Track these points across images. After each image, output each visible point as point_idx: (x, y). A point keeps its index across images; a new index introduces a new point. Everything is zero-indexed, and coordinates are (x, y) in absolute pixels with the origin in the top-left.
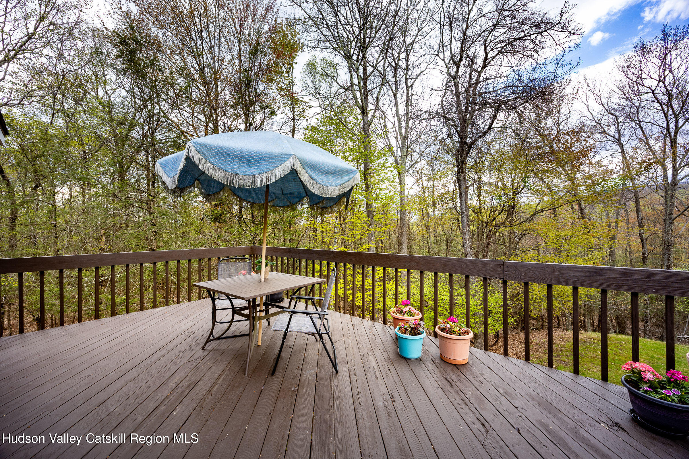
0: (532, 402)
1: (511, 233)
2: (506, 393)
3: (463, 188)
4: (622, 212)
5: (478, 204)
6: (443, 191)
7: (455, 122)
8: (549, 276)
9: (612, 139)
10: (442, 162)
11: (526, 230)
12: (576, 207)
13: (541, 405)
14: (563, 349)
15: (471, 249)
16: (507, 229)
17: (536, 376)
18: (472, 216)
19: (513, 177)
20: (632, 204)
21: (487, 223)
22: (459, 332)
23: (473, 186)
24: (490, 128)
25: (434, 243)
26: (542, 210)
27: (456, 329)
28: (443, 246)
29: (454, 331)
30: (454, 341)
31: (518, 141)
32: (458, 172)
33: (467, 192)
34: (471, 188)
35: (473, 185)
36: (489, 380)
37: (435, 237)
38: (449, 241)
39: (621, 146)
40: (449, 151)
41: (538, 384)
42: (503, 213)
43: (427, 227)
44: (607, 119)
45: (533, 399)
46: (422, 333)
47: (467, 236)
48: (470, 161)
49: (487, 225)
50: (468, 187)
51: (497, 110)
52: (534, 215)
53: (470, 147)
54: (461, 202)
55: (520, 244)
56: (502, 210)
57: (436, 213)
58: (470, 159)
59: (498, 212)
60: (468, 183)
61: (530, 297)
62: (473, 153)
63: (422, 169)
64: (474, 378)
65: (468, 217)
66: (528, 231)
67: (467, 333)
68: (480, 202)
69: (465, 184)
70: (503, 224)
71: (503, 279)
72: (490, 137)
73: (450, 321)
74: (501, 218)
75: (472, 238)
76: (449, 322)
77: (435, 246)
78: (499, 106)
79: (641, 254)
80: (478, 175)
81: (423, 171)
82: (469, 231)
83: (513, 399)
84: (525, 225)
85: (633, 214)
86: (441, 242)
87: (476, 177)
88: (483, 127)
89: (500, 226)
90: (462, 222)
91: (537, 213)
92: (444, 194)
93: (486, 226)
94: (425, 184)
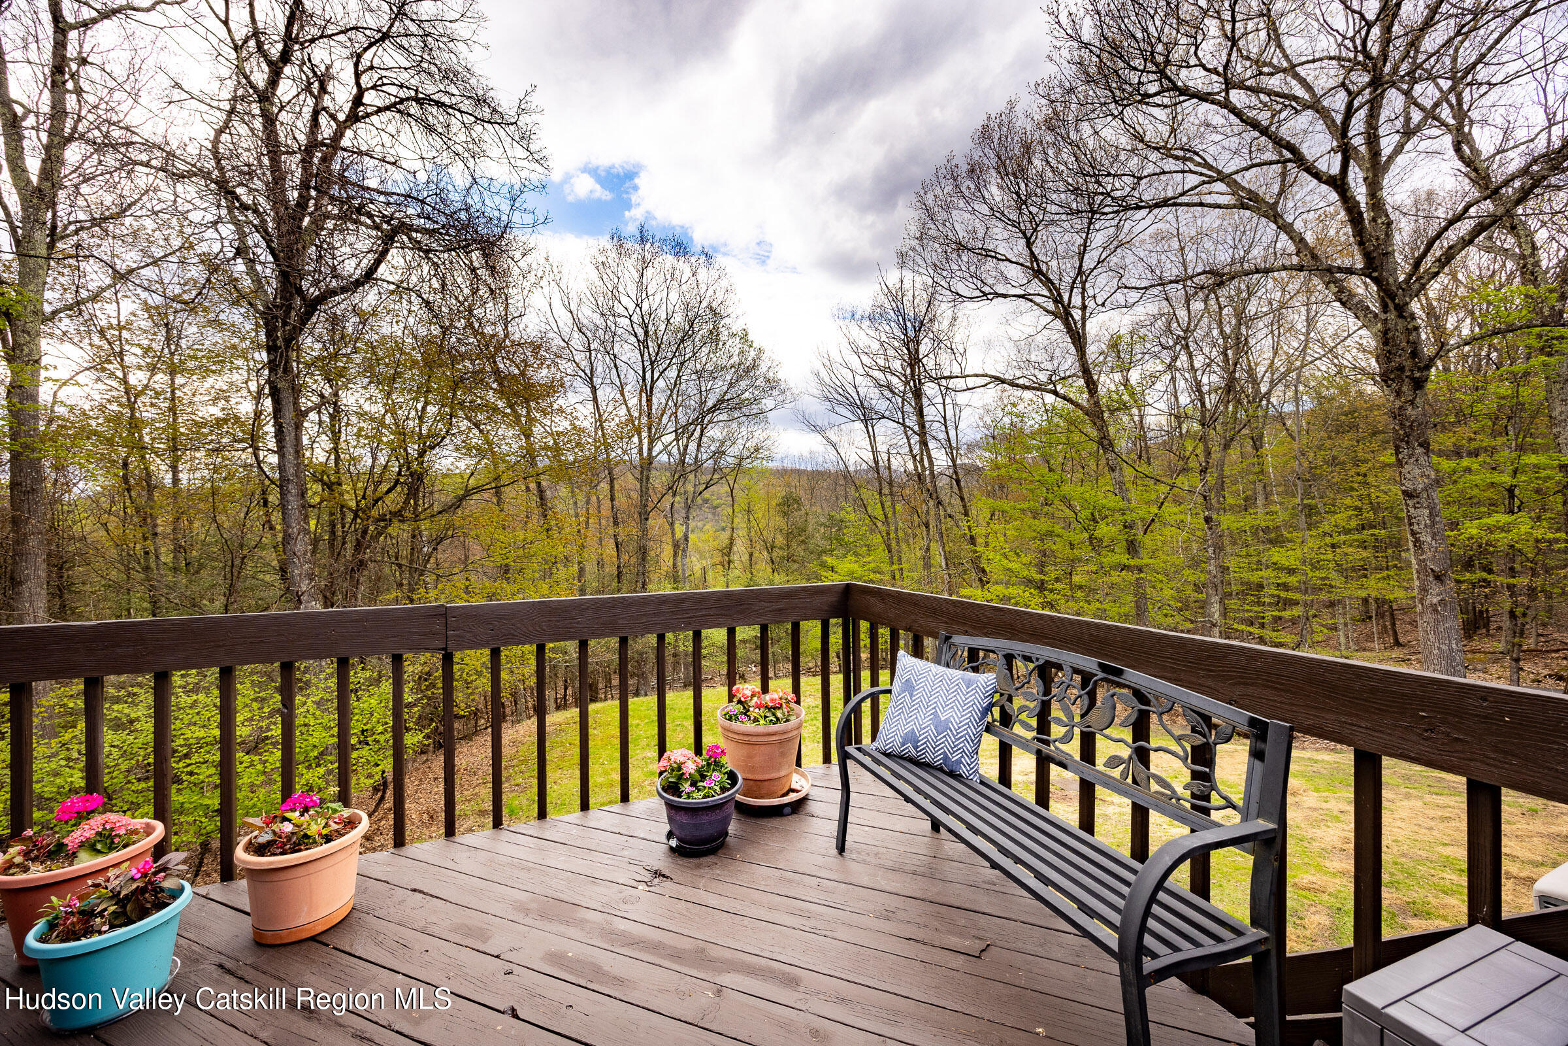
0: (528, 921)
1: (414, 536)
2: (467, 935)
3: (288, 414)
4: (594, 499)
5: (332, 463)
6: (216, 411)
7: (263, 221)
8: (540, 627)
9: (583, 375)
10: (210, 323)
11: (448, 530)
12: (533, 486)
13: (543, 916)
14: (515, 762)
15: (311, 580)
16: (406, 527)
17: (520, 853)
18: (315, 490)
19: (419, 406)
20: (604, 486)
21: (357, 510)
22: (324, 832)
23: (319, 412)
24: (369, 275)
25: (175, 569)
26: (479, 489)
27: (314, 829)
28: (212, 577)
29: (306, 836)
30: (311, 867)
31: (436, 331)
32: (272, 365)
33: (298, 427)
34: (313, 416)
35: (318, 408)
36: (420, 924)
37: (178, 549)
38: (237, 562)
39: (594, 390)
40: (239, 298)
41: (529, 870)
42: (399, 488)
43: (146, 518)
44: (577, 341)
45: (527, 911)
46: (175, 894)
47: (301, 546)
48: (311, 345)
49: (356, 516)
50: (304, 414)
51: (388, 240)
52: (461, 500)
53: (312, 306)
54: (280, 451)
55: (432, 560)
56: (397, 482)
57: (184, 476)
58: (309, 339)
59: (385, 487)
60: (305, 403)
61: (457, 675)
62: (319, 324)
63: (120, 328)
64: (380, 944)
65: (303, 494)
66: (450, 533)
67: (351, 823)
68: (337, 458)
69: (296, 403)
70: (398, 514)
71: (445, 649)
72: (369, 298)
73: (293, 810)
74: (393, 501)
75: (314, 552)
76: (289, 815)
77: (182, 579)
78: (395, 231)
79: (615, 568)
80: (331, 387)
81: (125, 334)
82: (307, 532)
83: (485, 940)
84: (443, 520)
85: (606, 504)
86: (201, 566)
87: (328, 391)
88: (351, 268)
89: (390, 520)
90: (283, 506)
91: (468, 493)
92: (219, 422)
93: (354, 519)
94: (137, 378)
